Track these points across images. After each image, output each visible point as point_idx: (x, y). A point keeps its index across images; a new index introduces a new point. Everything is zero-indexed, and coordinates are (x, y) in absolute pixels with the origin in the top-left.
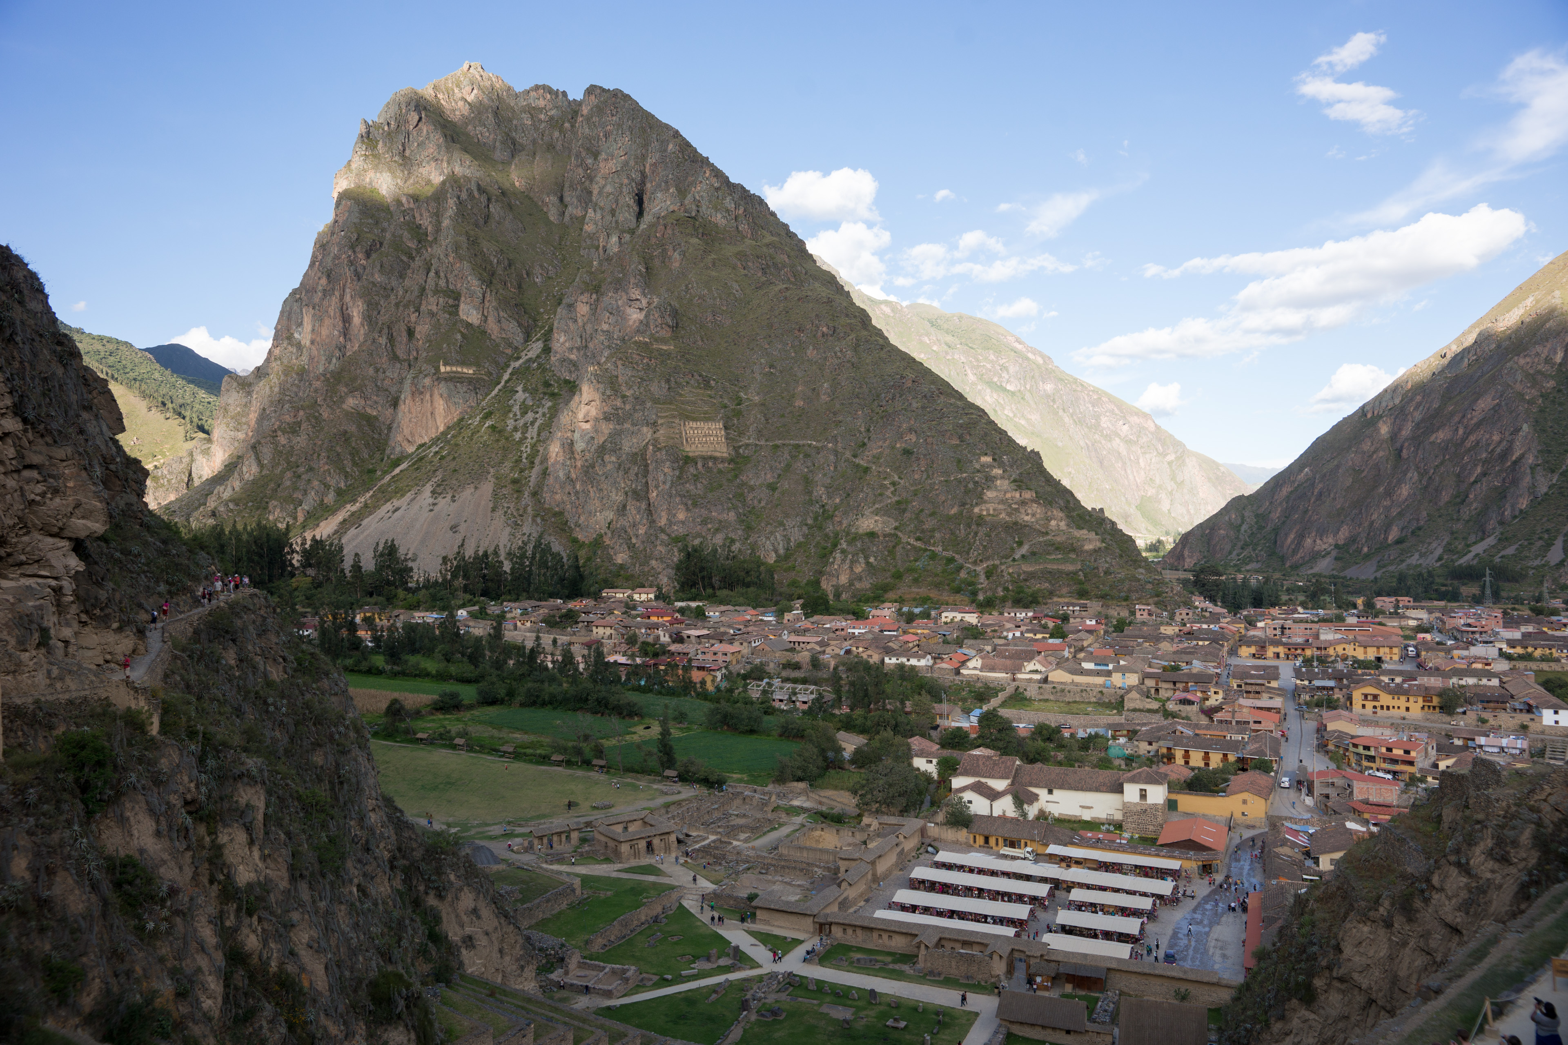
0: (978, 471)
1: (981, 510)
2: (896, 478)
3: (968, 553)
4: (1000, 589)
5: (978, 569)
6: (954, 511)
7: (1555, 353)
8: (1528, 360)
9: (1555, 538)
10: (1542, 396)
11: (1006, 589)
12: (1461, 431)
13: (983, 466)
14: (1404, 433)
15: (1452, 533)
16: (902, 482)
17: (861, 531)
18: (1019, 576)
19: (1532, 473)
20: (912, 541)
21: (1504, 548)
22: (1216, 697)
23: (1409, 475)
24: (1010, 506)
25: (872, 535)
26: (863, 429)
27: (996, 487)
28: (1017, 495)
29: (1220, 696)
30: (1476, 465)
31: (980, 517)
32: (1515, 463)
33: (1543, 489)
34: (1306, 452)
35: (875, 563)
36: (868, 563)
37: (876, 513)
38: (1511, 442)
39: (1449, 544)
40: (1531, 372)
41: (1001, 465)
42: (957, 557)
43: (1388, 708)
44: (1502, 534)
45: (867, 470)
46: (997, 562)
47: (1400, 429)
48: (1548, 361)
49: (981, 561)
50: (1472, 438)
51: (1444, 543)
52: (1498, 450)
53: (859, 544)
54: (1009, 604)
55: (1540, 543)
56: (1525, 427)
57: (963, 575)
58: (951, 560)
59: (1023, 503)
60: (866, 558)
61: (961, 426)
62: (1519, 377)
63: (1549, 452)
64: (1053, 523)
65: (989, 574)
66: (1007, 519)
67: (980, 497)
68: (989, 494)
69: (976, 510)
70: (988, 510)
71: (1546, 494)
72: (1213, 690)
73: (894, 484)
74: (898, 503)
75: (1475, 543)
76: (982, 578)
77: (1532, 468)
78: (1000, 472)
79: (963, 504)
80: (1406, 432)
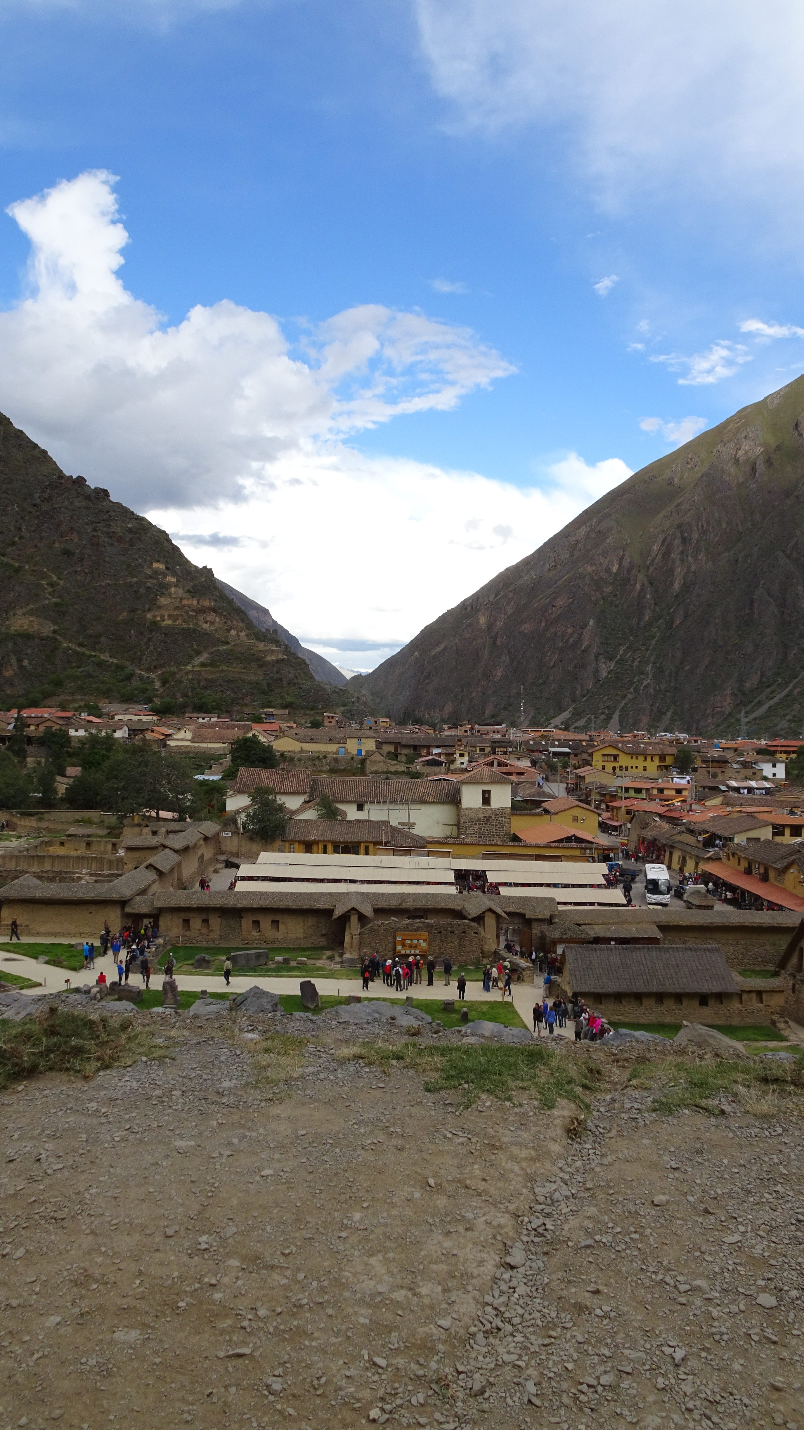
0: (151, 577)
1: (155, 616)
2: (55, 578)
3: (141, 660)
4: (179, 695)
5: (153, 676)
6: (123, 616)
7: (613, 565)
8: (594, 568)
9: (613, 713)
10: (603, 599)
11: (185, 695)
12: (543, 624)
13: (156, 572)
14: (498, 623)
15: (537, 709)
16: (62, 583)
17: (12, 631)
18: (199, 683)
19: (596, 661)
20: (73, 646)
21: (576, 721)
22: (462, 760)
23: (503, 658)
24: (187, 612)
25: (27, 637)
26: (12, 528)
27: (170, 594)
28: (195, 602)
29: (466, 759)
30: (554, 653)
31: (155, 623)
32: (584, 651)
33: (604, 674)
34: (416, 638)
35: (29, 667)
36: (21, 668)
37: (31, 613)
38: (581, 634)
39: (533, 717)
40: (596, 578)
41: (174, 574)
42: (128, 664)
43: (627, 768)
44: (574, 709)
45: (17, 570)
46: (174, 669)
47: (495, 621)
48: (608, 570)
49: (155, 667)
50: (552, 630)
51: (530, 717)
52: (571, 641)
53: (10, 645)
54: (190, 709)
55: (603, 717)
56: (591, 622)
57: (135, 683)
58: (120, 668)
59: (202, 611)
60: (20, 661)
61: (130, 530)
62: (587, 580)
63: (608, 644)
64: (233, 633)
65: (164, 682)
66: (185, 626)
67: (154, 605)
68: (163, 601)
69: (149, 616)
70: (162, 616)
71: (606, 678)
72: (458, 753)
73: (52, 585)
74: (56, 604)
75: (554, 717)
76: (158, 684)
77: (597, 657)
78: (174, 580)
79: (133, 610)
80: (499, 624)
